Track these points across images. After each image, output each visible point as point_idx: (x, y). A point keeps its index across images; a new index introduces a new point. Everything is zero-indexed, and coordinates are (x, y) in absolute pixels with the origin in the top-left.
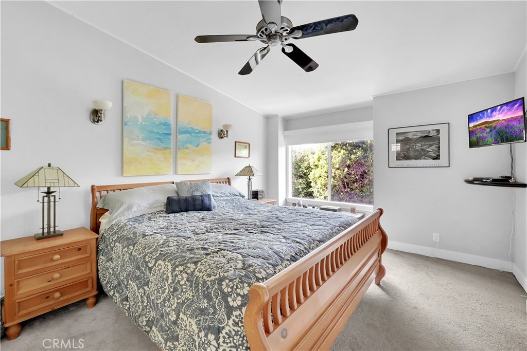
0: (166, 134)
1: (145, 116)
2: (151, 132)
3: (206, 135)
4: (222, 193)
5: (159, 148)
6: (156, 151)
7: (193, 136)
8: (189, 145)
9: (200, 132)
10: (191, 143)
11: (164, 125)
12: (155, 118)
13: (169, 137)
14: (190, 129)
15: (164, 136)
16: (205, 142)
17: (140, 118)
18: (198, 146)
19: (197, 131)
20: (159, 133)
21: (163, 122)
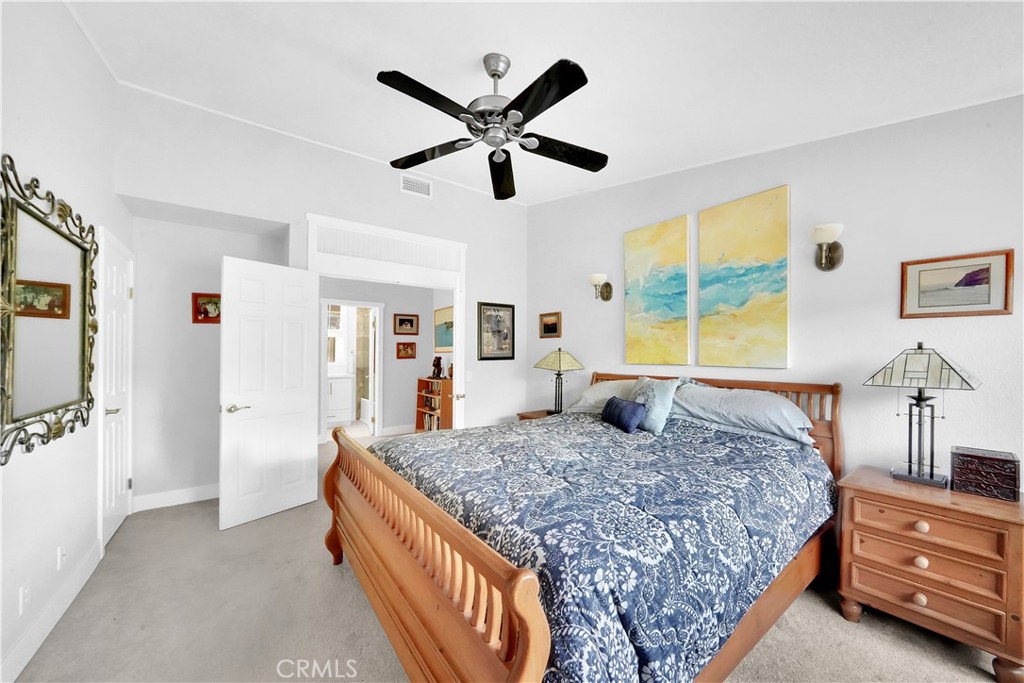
0: (677, 294)
1: (647, 274)
2: (656, 296)
3: (766, 273)
4: (718, 414)
5: (667, 320)
6: (663, 325)
7: (731, 285)
8: (722, 307)
9: (748, 271)
10: (726, 301)
11: (675, 280)
12: (661, 272)
13: (683, 298)
14: (724, 272)
15: (674, 298)
16: (762, 291)
17: (642, 282)
18: (743, 303)
19: (742, 272)
20: (667, 295)
21: (673, 274)
